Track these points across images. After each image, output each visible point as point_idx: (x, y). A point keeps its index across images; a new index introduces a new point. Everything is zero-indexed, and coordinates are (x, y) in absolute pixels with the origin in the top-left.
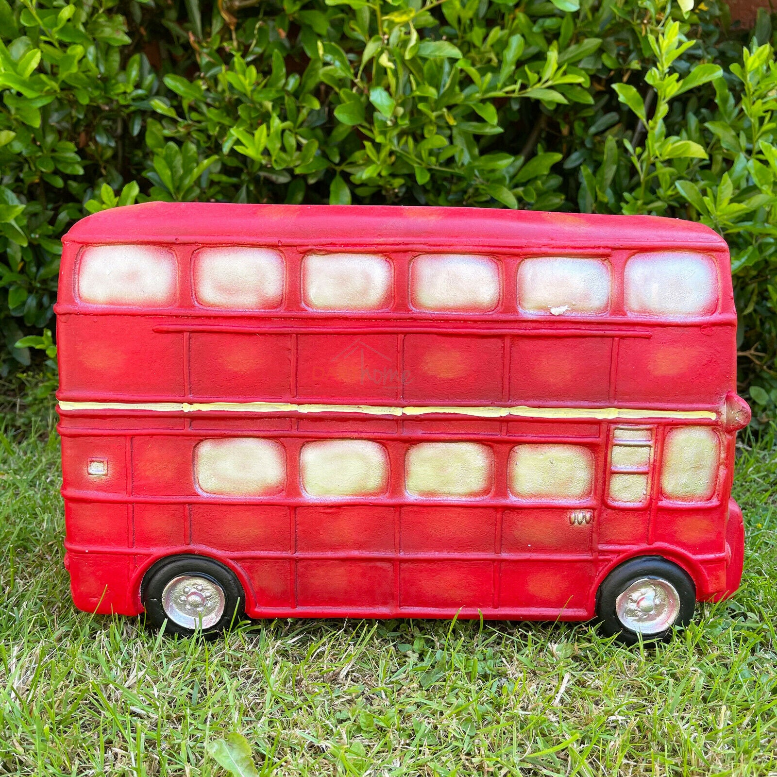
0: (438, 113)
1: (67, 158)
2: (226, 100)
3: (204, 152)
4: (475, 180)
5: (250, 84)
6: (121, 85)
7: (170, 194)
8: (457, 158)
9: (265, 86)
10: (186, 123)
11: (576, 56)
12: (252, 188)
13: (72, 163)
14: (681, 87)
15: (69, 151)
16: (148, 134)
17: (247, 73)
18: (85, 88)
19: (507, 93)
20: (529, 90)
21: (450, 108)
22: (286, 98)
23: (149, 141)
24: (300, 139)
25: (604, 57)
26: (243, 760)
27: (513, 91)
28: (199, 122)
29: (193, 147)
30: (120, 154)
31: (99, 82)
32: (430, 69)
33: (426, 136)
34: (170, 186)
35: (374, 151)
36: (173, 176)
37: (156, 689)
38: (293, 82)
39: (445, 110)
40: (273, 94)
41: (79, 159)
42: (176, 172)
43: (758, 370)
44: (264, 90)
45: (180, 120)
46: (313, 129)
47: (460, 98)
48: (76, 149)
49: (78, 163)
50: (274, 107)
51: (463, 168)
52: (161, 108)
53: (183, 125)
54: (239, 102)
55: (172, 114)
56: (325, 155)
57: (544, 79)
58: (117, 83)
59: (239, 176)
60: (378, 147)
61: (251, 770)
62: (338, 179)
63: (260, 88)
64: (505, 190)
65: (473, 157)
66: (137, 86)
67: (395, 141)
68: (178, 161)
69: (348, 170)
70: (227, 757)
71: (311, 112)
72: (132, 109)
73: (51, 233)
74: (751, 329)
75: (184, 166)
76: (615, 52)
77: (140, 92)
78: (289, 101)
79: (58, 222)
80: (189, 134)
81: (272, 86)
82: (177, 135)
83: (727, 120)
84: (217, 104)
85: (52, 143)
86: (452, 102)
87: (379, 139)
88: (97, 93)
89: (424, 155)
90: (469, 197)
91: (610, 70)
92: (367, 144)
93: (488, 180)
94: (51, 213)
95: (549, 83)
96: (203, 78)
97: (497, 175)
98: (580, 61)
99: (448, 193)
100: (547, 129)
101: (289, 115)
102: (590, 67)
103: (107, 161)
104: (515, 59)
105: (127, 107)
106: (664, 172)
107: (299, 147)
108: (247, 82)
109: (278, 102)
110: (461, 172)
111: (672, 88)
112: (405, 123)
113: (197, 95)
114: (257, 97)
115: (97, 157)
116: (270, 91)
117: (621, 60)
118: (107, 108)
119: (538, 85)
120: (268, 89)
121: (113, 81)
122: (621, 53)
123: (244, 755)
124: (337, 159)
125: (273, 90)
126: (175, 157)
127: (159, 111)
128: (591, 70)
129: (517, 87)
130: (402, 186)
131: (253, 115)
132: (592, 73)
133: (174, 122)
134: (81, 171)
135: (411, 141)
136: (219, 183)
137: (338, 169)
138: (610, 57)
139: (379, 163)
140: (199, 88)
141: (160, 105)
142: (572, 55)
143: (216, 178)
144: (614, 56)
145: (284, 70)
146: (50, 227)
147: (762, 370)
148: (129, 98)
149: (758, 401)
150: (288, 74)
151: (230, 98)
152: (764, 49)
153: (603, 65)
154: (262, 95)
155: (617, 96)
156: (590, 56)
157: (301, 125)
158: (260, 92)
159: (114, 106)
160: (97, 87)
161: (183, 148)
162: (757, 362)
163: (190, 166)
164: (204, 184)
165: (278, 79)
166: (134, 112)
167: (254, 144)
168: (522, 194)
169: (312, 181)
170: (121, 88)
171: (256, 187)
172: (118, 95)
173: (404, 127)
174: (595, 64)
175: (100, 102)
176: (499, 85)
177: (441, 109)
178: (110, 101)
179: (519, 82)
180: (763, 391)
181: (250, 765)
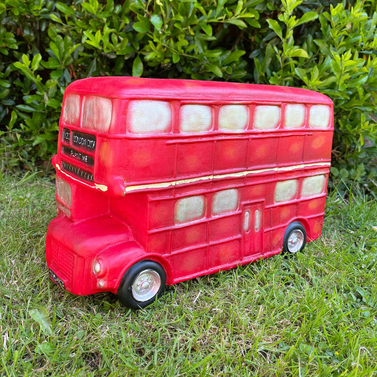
0: (186, 28)
1: (10, 41)
2: (86, 16)
3: (76, 41)
4: (204, 62)
5: (95, 9)
6: (35, 6)
7: (58, 60)
8: (195, 50)
9: (103, 10)
10: (67, 26)
11: (254, 3)
12: (99, 60)
13: (12, 43)
14: (298, 22)
15: (11, 37)
16: (49, 30)
17: (94, 4)
18: (18, 7)
19: (219, 20)
20: (229, 19)
21: (192, 26)
22: (113, 17)
23: (50, 34)
24: (120, 37)
25: (268, 5)
26: (45, 318)
27: (222, 20)
28: (73, 26)
29: (69, 38)
30: (38, 39)
31: (25, 4)
32: (181, 6)
33: (179, 39)
34: (58, 57)
35: (154, 45)
36: (60, 52)
37: (18, 288)
38: (118, 9)
39: (189, 27)
40: (107, 15)
41: (15, 41)
42: (62, 50)
43: (337, 159)
44: (103, 12)
45: (64, 24)
46: (127, 33)
47: (197, 21)
48: (14, 36)
49: (16, 43)
50: (107, 21)
51: (199, 55)
52: (55, 19)
53: (65, 27)
54: (91, 18)
55: (60, 21)
56: (132, 46)
57: (236, 15)
58: (34, 5)
59: (92, 54)
60: (155, 44)
61: (48, 322)
62: (138, 58)
63: (100, 11)
64: (217, 67)
65: (204, 51)
66: (44, 7)
67: (164, 41)
68: (62, 45)
69: (144, 53)
70: (38, 317)
71: (126, 24)
72: (41, 18)
73: (2, 77)
74: (336, 140)
75: (65, 47)
76: (273, 2)
77: (45, 10)
78: (115, 19)
79: (6, 71)
80: (68, 32)
81: (107, 10)
82: (62, 32)
83: (327, 39)
84: (82, 18)
85: (3, 33)
86: (193, 23)
87: (156, 40)
88: (24, 10)
89: (179, 48)
90: (202, 70)
91: (271, 11)
92: (150, 42)
93: (211, 62)
94: (4, 67)
95: (239, 17)
96: (74, 5)
97: (215, 60)
98: (255, 6)
99: (192, 67)
100: (244, 38)
101: (115, 26)
102: (260, 9)
103: (32, 42)
104: (224, 4)
105: (39, 17)
106: (292, 62)
107: (119, 41)
108: (93, 8)
109: (109, 19)
110: (197, 57)
111: (293, 23)
112: (169, 33)
113: (72, 13)
114: (100, 16)
115: (27, 40)
116: (106, 13)
117: (276, 7)
118: (29, 17)
119: (233, 17)
120: (105, 12)
121: (32, 4)
122: (277, 3)
123: (46, 316)
124: (138, 48)
125: (108, 13)
126: (61, 42)
127: (54, 19)
128: (261, 11)
129: (224, 17)
130: (169, 63)
131: (97, 25)
132: (261, 12)
133: (61, 25)
134: (17, 48)
135: (172, 42)
136: (83, 57)
137: (139, 53)
138: (271, 5)
139: (156, 51)
140: (73, 9)
141: (54, 17)
142: (253, 3)
143: (81, 54)
144: (273, 4)
145: (113, 3)
146: (3, 74)
147: (339, 160)
148: (39, 12)
149: (334, 174)
150: (115, 6)
151: (87, 15)
152: (340, 5)
153: (267, 9)
154: (101, 15)
155: (268, 25)
156: (260, 4)
157: (121, 31)
158: (101, 13)
159: (32, 16)
160: (24, 7)
161: (65, 38)
162: (336, 156)
163: (68, 48)
164: (75, 56)
165: (110, 7)
166: (43, 20)
167: (95, 39)
168: (225, 70)
169: (126, 58)
170: (36, 8)
171: (101, 59)
172: (34, 11)
173: (169, 35)
174: (263, 8)
175: (26, 14)
176: (215, 17)
177: (187, 27)
178: (31, 14)
179: (225, 15)
180: (336, 169)
181: (48, 320)
